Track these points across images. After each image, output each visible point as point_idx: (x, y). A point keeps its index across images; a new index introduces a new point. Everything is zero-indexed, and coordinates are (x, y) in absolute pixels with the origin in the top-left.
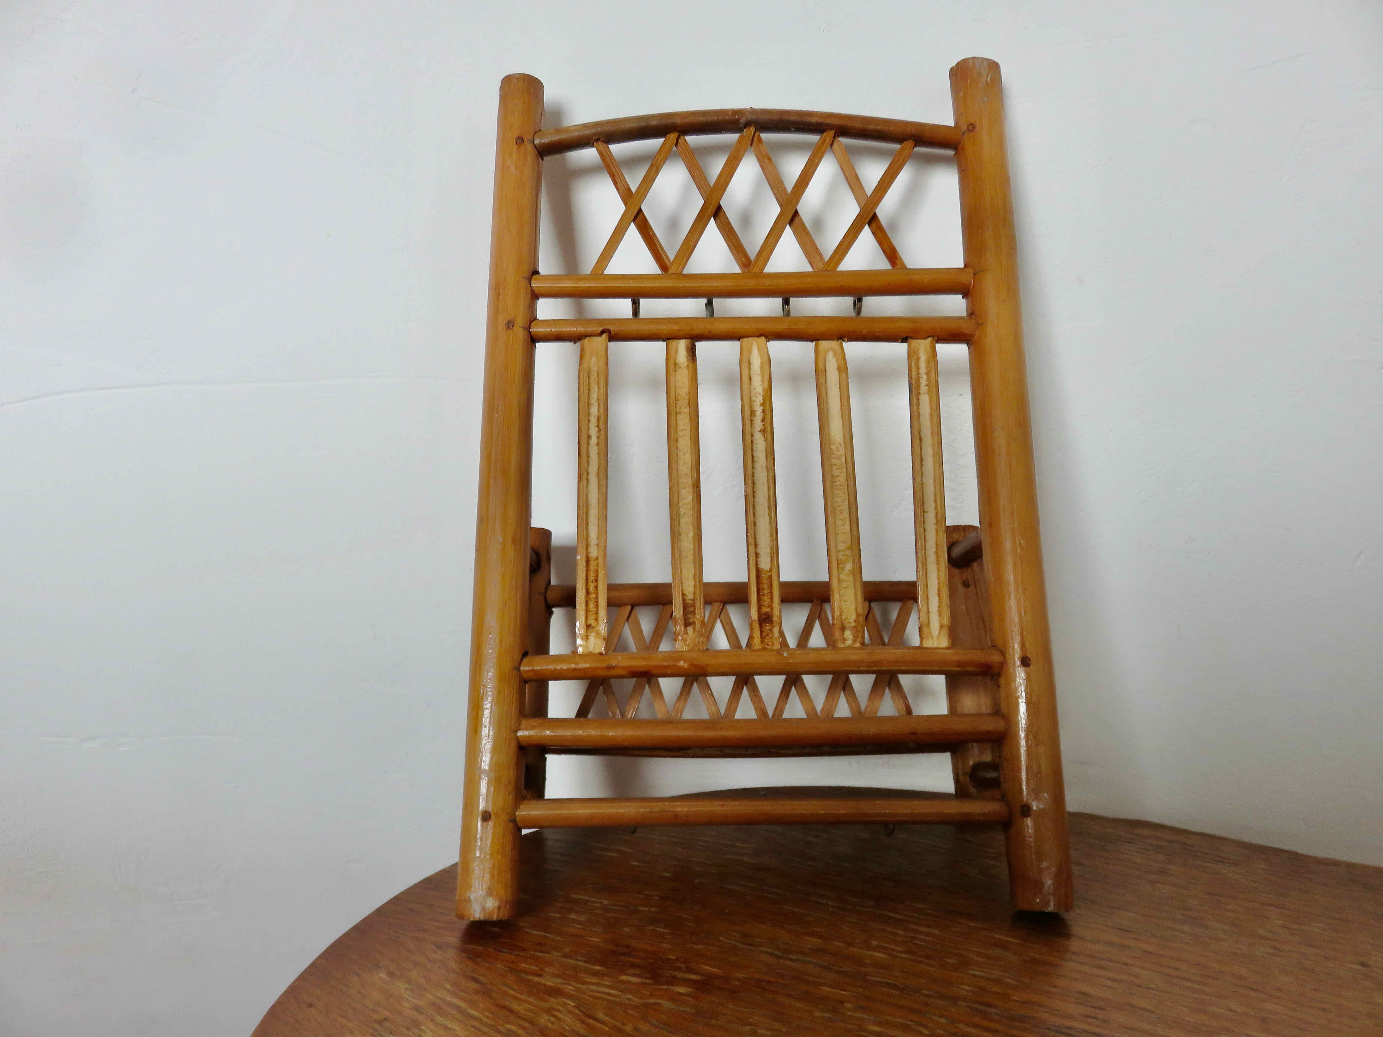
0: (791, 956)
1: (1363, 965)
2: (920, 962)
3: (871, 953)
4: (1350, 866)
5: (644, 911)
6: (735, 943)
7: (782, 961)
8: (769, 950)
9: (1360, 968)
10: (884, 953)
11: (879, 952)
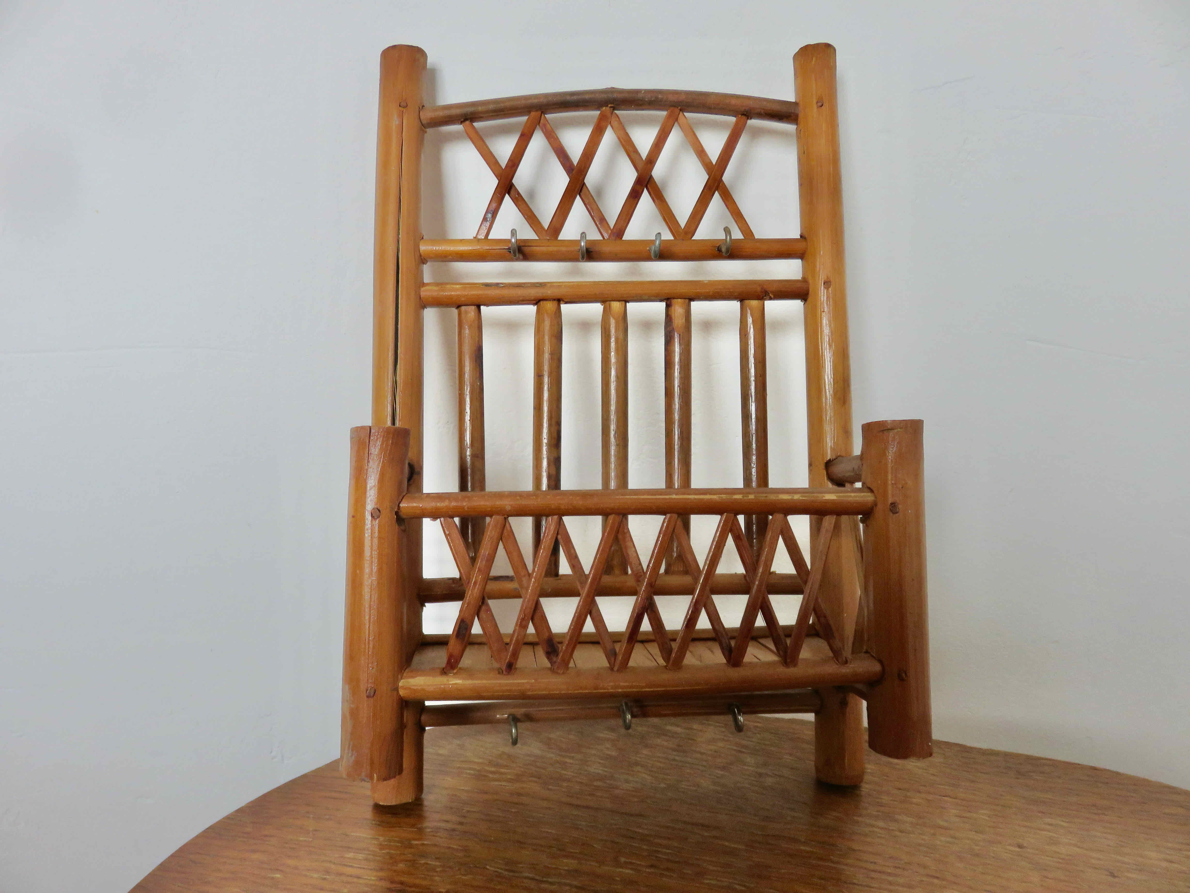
0: (550, 880)
1: (1020, 846)
2: (662, 875)
3: (621, 870)
4: (1007, 755)
5: (416, 845)
6: (500, 871)
7: (543, 886)
8: (531, 875)
9: (1018, 849)
10: (632, 869)
11: (627, 868)
